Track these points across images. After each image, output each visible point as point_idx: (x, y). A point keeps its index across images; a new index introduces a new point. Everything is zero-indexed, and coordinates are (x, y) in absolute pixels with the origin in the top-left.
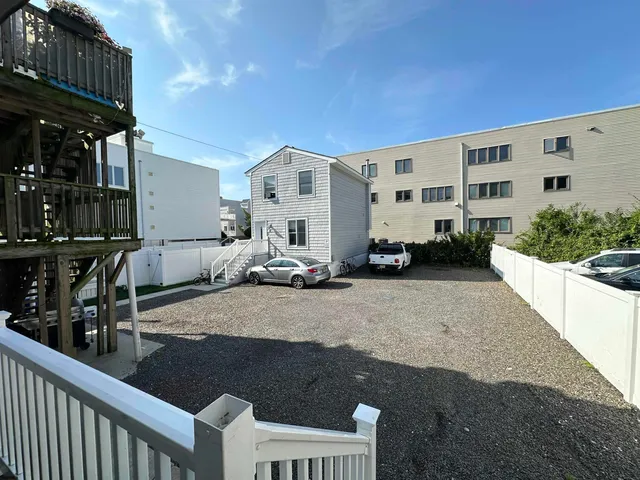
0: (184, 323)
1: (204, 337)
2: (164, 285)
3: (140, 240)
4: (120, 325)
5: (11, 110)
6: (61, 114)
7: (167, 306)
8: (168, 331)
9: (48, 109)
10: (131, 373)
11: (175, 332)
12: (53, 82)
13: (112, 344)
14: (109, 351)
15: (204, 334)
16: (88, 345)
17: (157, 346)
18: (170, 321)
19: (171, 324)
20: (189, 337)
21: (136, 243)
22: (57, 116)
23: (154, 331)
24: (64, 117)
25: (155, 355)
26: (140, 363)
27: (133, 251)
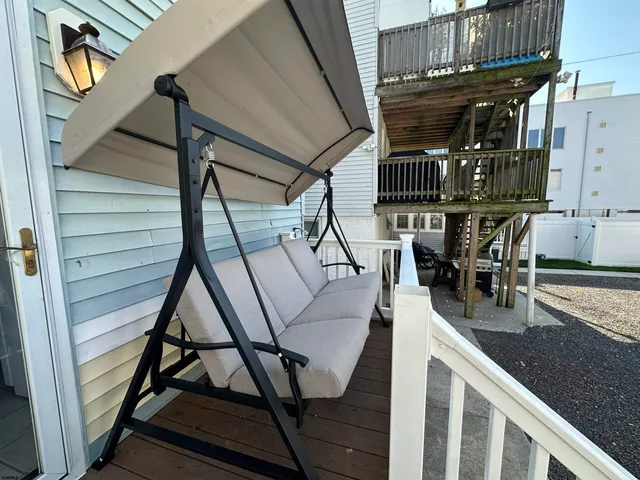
0: (604, 314)
1: (629, 341)
2: (593, 264)
3: (547, 202)
4: (518, 288)
5: (460, 104)
6: (490, 92)
7: (586, 288)
8: (577, 314)
9: (480, 92)
10: (518, 332)
11: (584, 318)
12: (485, 66)
13: (510, 301)
14: (507, 306)
15: (629, 337)
16: (492, 295)
17: (555, 322)
18: (584, 304)
19: (584, 308)
20: (603, 331)
21: (542, 204)
22: (487, 95)
23: (559, 307)
24: (493, 94)
25: (548, 329)
26: (529, 328)
27: (538, 213)
